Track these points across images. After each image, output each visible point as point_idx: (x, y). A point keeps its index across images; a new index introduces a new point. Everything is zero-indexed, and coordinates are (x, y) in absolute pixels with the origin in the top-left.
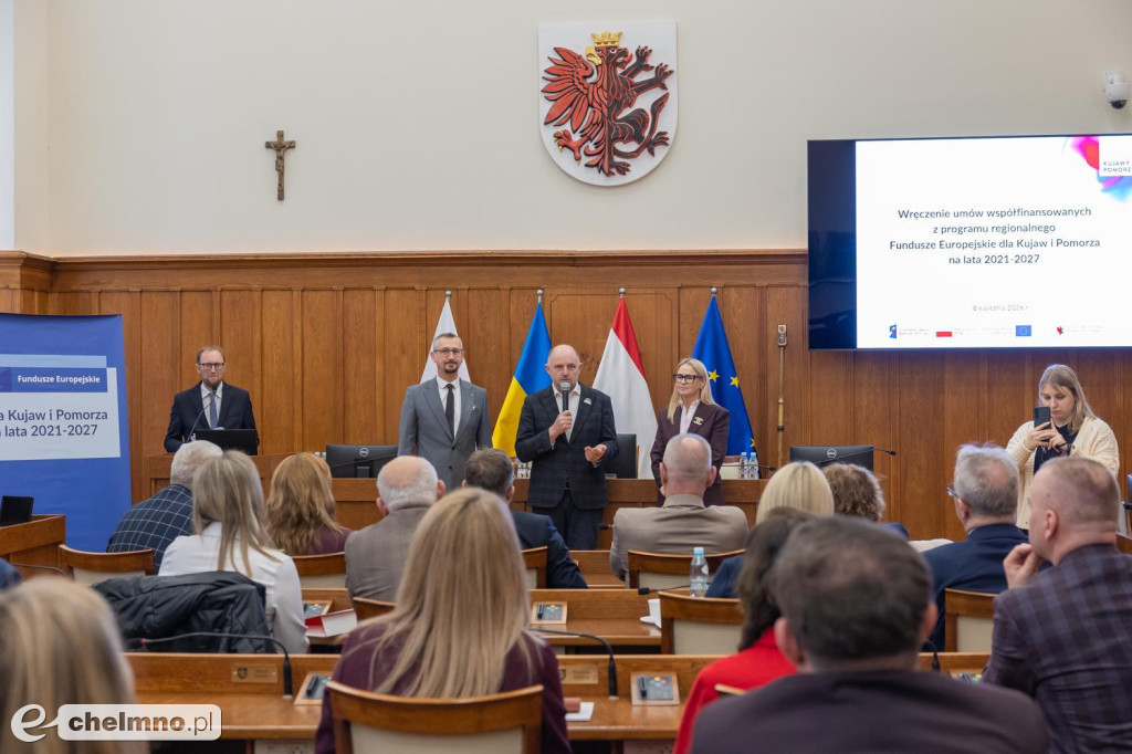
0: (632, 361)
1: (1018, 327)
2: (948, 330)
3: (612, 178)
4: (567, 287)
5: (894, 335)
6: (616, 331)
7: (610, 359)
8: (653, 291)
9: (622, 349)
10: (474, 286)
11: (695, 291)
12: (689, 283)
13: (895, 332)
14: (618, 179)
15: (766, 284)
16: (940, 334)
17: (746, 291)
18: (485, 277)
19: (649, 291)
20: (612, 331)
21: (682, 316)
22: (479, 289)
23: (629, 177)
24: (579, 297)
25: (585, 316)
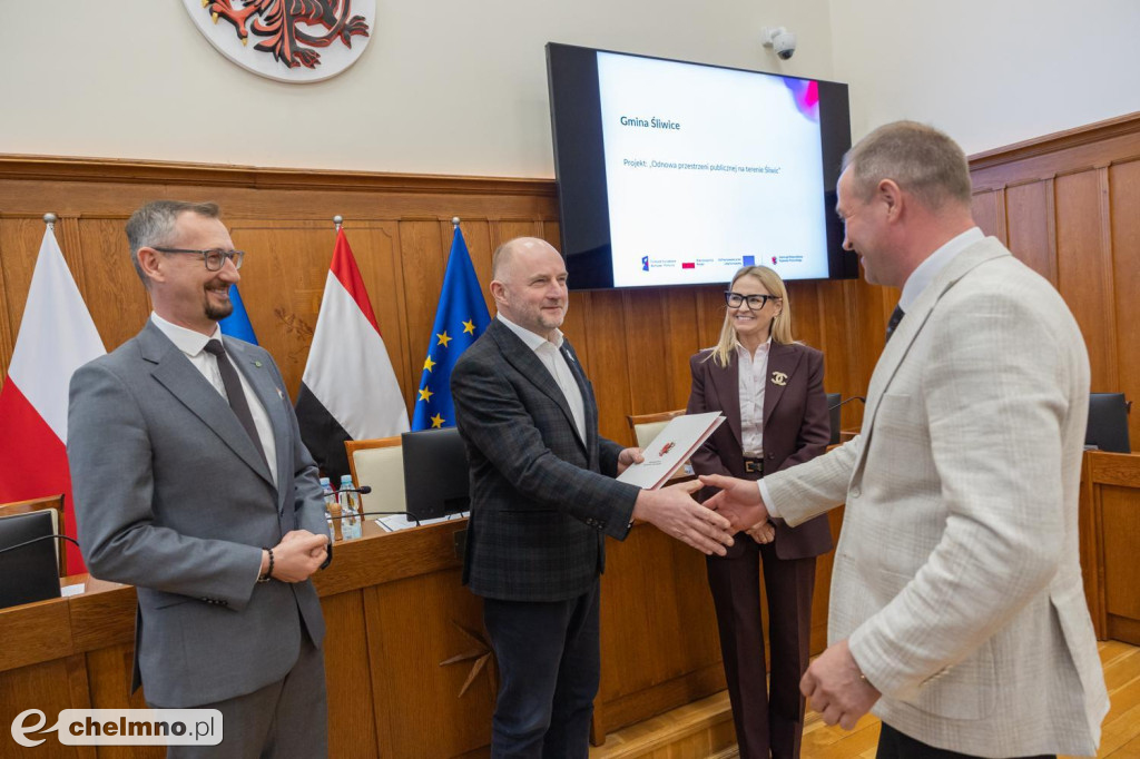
0: (362, 315)
1: (744, 257)
2: (691, 262)
3: (295, 69)
4: (244, 218)
5: (646, 268)
6: (338, 273)
7: (333, 313)
8: (367, 224)
9: (349, 298)
10: (88, 213)
11: (418, 225)
12: (412, 215)
13: (647, 264)
14: (302, 73)
15: (498, 218)
16: (686, 266)
17: (476, 226)
18: (109, 198)
19: (361, 224)
20: (331, 275)
21: (404, 257)
22: (100, 218)
23: (320, 72)
24: (265, 232)
25: (276, 258)
